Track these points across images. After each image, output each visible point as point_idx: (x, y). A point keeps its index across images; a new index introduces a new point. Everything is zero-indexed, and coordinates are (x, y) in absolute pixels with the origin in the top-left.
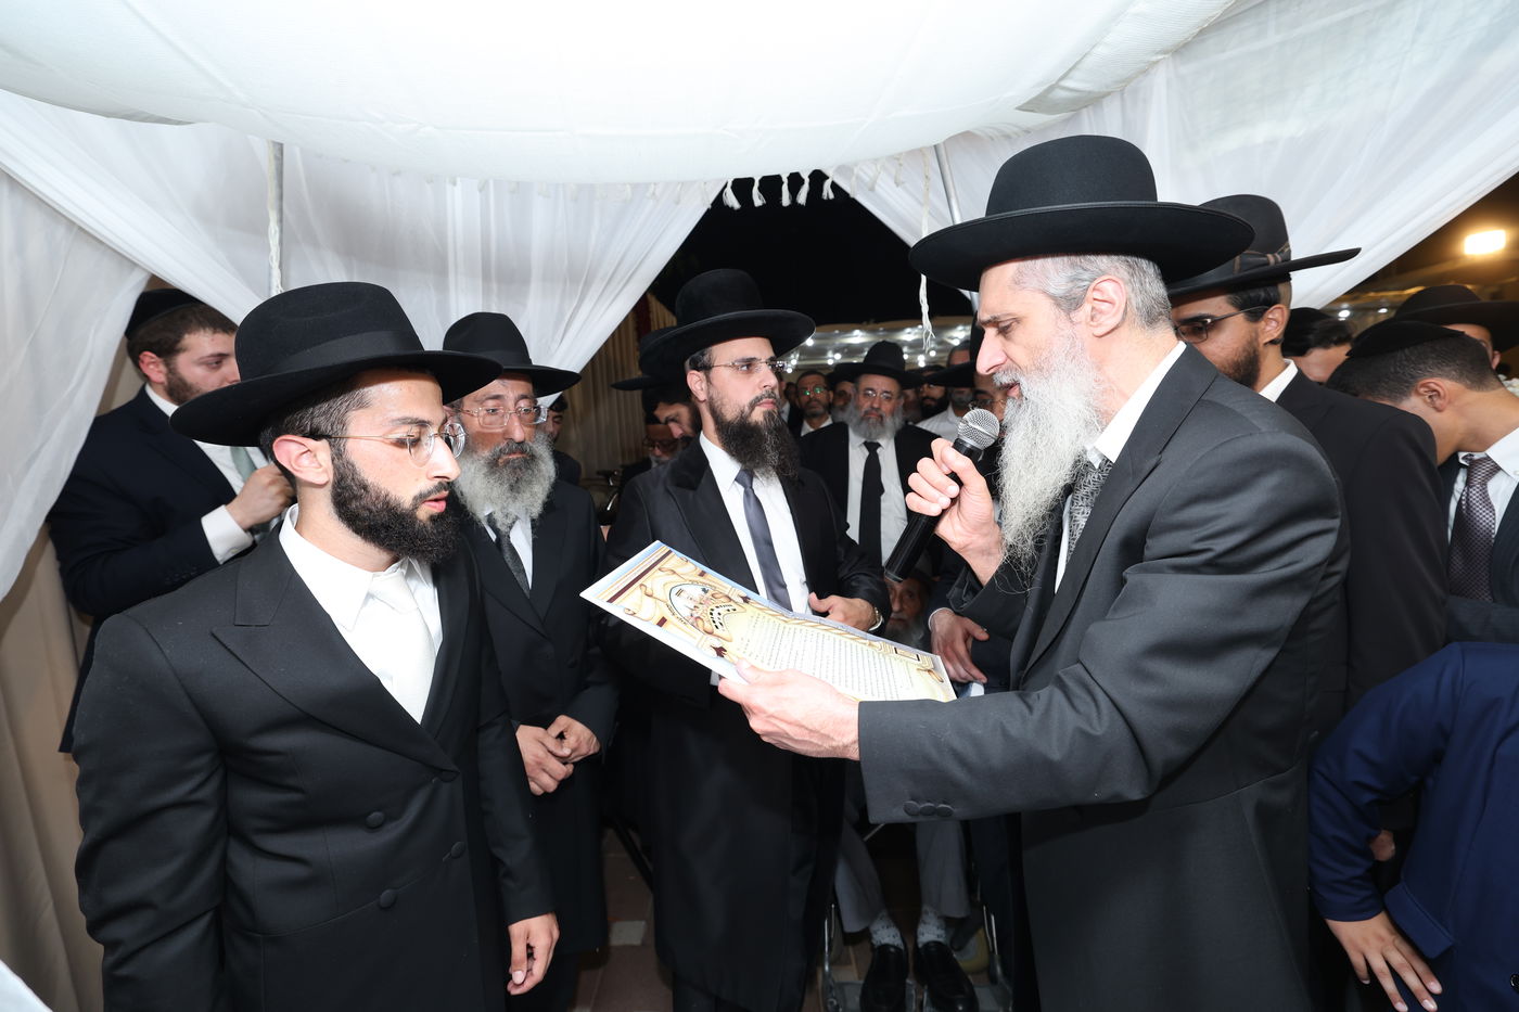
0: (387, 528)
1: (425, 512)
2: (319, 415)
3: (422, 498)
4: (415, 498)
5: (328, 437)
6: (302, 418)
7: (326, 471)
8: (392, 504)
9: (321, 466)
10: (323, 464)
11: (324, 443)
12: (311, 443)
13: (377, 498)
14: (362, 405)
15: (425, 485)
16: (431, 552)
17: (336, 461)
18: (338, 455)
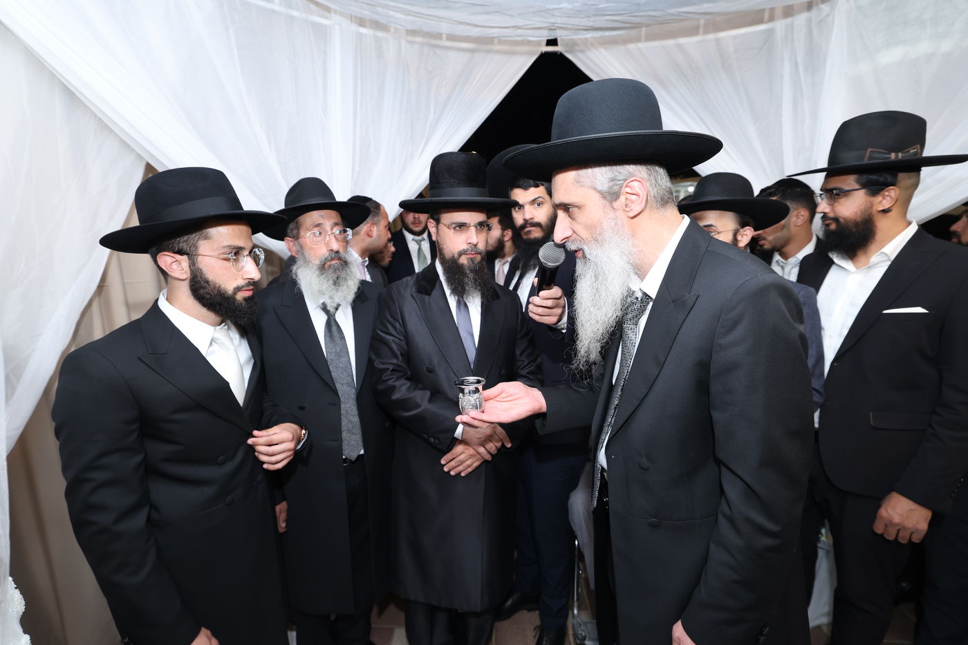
0: (220, 305)
1: (240, 296)
2: (183, 242)
3: (238, 289)
4: (235, 289)
5: (188, 254)
6: (173, 243)
7: (186, 272)
8: (222, 292)
9: (183, 269)
10: (185, 269)
11: (185, 257)
12: (178, 257)
13: (214, 288)
14: (207, 238)
15: (240, 282)
16: (244, 318)
17: (192, 267)
18: (193, 264)
